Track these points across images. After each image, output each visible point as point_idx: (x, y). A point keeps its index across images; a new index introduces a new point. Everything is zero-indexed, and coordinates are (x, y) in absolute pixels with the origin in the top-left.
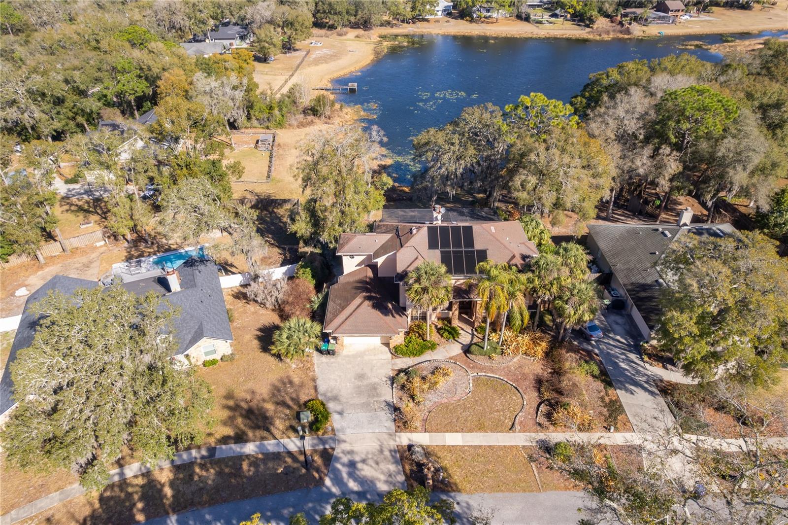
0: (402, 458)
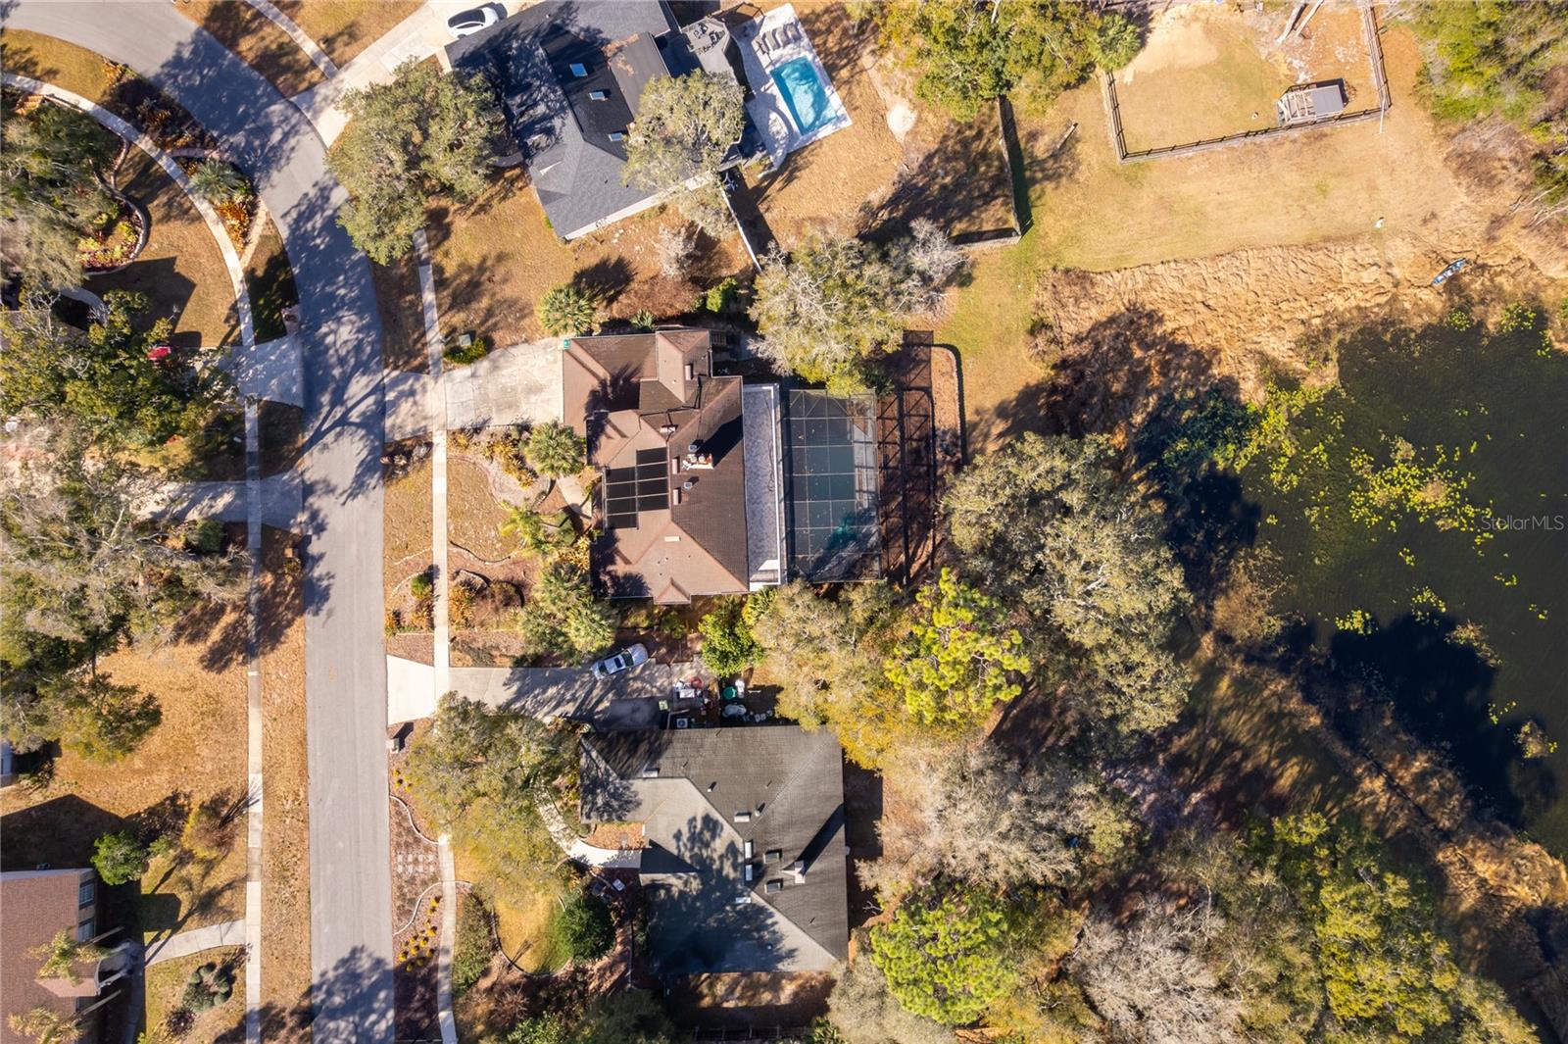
0: (418, 438)
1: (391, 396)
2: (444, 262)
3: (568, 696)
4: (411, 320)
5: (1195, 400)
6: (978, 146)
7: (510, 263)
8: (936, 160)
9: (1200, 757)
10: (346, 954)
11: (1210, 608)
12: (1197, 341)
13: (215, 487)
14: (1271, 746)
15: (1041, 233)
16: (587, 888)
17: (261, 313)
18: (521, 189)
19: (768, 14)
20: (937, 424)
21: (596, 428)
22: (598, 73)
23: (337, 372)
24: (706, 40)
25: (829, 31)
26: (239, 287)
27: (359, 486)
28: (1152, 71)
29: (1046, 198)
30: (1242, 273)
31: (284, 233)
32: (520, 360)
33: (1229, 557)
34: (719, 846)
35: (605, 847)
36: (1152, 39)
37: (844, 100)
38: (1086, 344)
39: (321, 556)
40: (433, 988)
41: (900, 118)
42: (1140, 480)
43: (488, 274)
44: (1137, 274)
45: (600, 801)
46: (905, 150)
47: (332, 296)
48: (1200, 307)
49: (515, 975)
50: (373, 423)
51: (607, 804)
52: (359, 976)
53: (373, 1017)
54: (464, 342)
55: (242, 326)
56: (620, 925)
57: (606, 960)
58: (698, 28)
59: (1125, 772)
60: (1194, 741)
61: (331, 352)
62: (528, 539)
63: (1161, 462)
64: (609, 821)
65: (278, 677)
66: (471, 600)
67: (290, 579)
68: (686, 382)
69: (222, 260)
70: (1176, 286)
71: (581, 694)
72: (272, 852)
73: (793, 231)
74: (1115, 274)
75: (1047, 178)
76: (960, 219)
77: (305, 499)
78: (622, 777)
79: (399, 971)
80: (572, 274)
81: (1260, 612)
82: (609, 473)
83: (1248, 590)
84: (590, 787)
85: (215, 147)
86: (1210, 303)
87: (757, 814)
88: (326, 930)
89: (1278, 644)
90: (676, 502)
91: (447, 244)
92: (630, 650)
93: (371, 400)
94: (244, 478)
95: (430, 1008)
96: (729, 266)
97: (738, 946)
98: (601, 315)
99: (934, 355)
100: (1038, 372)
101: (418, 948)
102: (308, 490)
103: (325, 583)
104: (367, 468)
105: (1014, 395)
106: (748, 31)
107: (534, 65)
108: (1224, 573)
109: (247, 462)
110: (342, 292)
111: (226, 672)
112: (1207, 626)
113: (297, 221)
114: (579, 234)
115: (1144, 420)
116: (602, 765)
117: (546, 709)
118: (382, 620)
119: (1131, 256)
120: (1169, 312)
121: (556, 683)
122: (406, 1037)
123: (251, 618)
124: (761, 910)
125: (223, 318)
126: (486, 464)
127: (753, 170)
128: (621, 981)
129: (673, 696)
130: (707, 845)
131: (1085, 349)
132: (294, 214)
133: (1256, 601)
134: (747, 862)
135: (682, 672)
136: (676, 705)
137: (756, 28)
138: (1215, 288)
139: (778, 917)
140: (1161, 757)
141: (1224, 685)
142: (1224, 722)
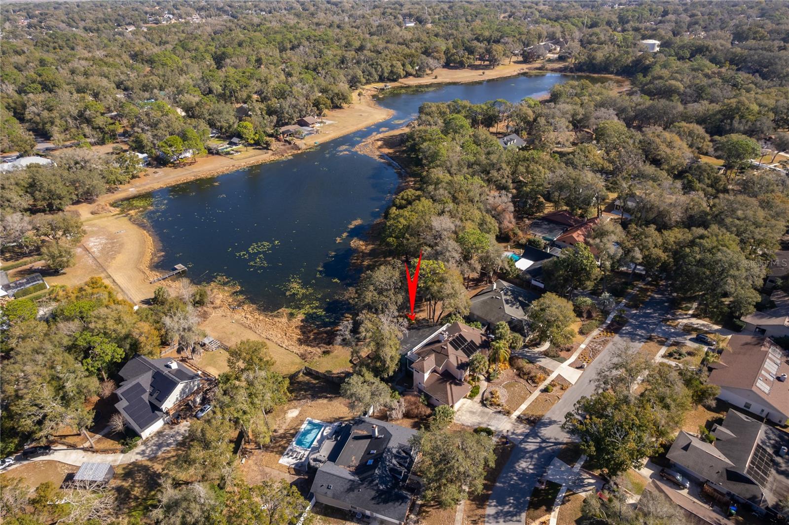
0: (521, 421)
5: (313, 324)
10: (630, 342)
12: (297, 331)
17: (553, 493)
19: (289, 465)
25: (280, 446)
26: (557, 510)
30: (270, 334)
31: (524, 515)
37: (301, 426)
38: (320, 346)
40: (608, 327)
41: (293, 413)
44: (290, 349)
46: (301, 406)
47: (520, 479)
48: (288, 335)
50: (534, 434)
52: (629, 338)
53: (630, 330)
55: (564, 495)
66: (535, 380)
70: (286, 342)
74: (294, 352)
79: (616, 333)
86: (284, 334)
93: (529, 440)
95: (611, 325)
100: (338, 347)
101: (607, 334)
104: (546, 425)
110: (515, 478)
113: (515, 515)
116: (525, 328)
118: (568, 391)
119: (286, 352)
120: (295, 339)
122: (622, 324)
125: (570, 502)
130: (511, 301)
132: (515, 518)
133: (348, 293)
138: (279, 336)
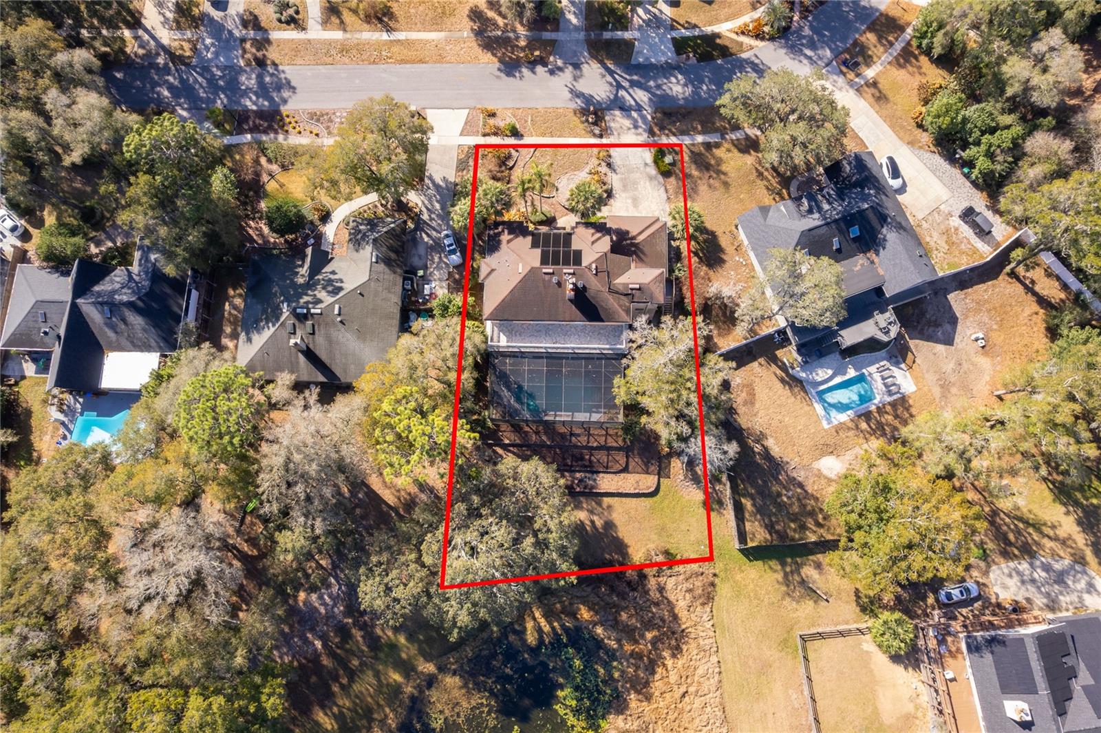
0: (606, 130)
1: (634, 114)
2: (723, 149)
3: (433, 216)
4: (684, 127)
5: (611, 677)
6: (810, 523)
7: (722, 190)
8: (799, 490)
9: (347, 651)
10: (293, 84)
11: (454, 674)
12: (657, 684)
13: (581, 14)
14: (348, 709)
15: (743, 568)
16: (312, 222)
17: (691, 41)
18: (774, 199)
19: (907, 373)
20: (601, 475)
21: (601, 228)
22: (854, 246)
23: (652, 83)
24: (883, 324)
25: (896, 417)
26: (709, 29)
27: (576, 94)
28: (872, 666)
29: (769, 573)
30: (709, 727)
31: (744, 56)
32: (656, 194)
33: (491, 691)
34: (322, 295)
35: (336, 235)
36: (899, 670)
37: (844, 423)
38: (658, 595)
39: (534, 73)
40: (265, 132)
41: (831, 466)
42: (553, 628)
43: (715, 175)
44: (711, 641)
45: (362, 227)
46: (807, 467)
47: (702, 82)
48: (683, 689)
49: (265, 178)
50: (617, 104)
51: (360, 231)
52: (279, 91)
53: (254, 98)
54: (668, 159)
55: (683, 31)
56: (286, 241)
57: (266, 230)
58: (892, 319)
59: (342, 592)
60: (359, 648)
61: (665, 81)
62: (527, 177)
63: (566, 646)
64: (350, 234)
65: (462, 49)
66: (499, 157)
67: (521, 55)
68: (628, 284)
69: (727, 20)
70: (700, 671)
71: (434, 224)
72: (358, 44)
73: (745, 382)
74: (711, 623)
75: (786, 575)
76: (754, 505)
77: (570, 64)
78: (375, 240)
79: (278, 112)
80: (714, 229)
81: (447, 713)
82: (570, 234)
83: (465, 704)
84: (372, 223)
85: (801, 18)
86: (687, 699)
87: (339, 319)
88: (309, 74)
89: (422, 725)
90: (544, 271)
91: (736, 151)
92: (458, 254)
93: (633, 103)
94: (586, 30)
95: (254, 129)
96: (719, 335)
97: (259, 307)
98: (683, 246)
99: (652, 477)
100: (638, 555)
101: (290, 123)
102: (577, 66)
103: (517, 74)
104: (588, 100)
105: (620, 535)
106: (894, 360)
107: (857, 203)
108: (479, 687)
109: (597, 32)
110: (705, 87)
111: (468, 19)
112: (441, 669)
113: (752, 63)
114: (742, 235)
115: (599, 635)
116: (385, 230)
117: (426, 202)
118: (491, 107)
119: (724, 637)
120: (680, 663)
121: (442, 209)
122: (240, 115)
123: (499, 33)
124: (278, 319)
125: (689, 20)
126: (587, 170)
127: (789, 354)
128: (252, 240)
129: (426, 280)
130: (324, 288)
131: (655, 595)
132: (757, 61)
133: (456, 710)
134: (308, 309)
135: (442, 287)
136: (420, 282)
137: (897, 364)
138: (698, 702)
139: (272, 330)
140: (350, 621)
141: (397, 677)
142: (370, 673)
